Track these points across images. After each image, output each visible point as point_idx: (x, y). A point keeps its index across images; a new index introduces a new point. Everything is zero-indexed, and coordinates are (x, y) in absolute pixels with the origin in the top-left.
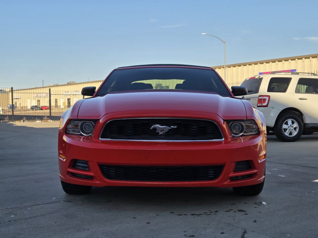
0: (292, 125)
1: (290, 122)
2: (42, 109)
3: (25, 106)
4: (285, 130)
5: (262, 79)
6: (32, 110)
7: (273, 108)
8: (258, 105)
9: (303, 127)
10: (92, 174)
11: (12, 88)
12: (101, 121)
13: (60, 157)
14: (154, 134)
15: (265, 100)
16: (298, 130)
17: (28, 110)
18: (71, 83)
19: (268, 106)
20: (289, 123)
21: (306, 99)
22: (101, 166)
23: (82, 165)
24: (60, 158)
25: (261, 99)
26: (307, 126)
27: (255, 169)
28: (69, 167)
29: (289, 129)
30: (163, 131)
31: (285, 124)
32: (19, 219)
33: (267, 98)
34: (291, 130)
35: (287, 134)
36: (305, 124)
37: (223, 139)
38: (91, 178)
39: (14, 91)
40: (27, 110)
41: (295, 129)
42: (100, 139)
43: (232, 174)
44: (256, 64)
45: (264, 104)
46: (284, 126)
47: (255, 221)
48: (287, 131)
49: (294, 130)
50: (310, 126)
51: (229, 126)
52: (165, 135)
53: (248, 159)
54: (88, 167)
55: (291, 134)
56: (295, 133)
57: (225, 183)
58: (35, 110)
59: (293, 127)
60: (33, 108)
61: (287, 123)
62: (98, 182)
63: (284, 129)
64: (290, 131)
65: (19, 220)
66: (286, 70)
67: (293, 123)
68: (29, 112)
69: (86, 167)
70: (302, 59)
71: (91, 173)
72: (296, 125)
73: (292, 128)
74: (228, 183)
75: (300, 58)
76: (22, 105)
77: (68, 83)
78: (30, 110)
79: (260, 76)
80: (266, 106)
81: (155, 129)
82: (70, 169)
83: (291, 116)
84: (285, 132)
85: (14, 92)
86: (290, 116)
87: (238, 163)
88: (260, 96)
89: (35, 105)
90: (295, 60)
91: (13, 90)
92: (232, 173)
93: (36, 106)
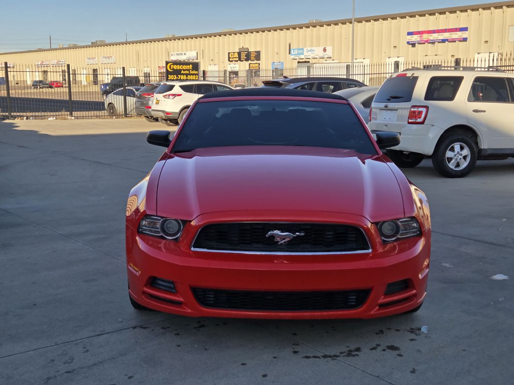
0: (460, 152)
1: (457, 147)
2: (51, 87)
3: (22, 79)
4: (450, 160)
5: (416, 78)
6: (34, 88)
7: (433, 126)
8: (410, 121)
9: (477, 155)
10: (182, 299)
11: (6, 64)
12: (193, 223)
13: (131, 266)
14: (271, 244)
15: (421, 113)
16: (468, 159)
17: (27, 87)
18: (98, 43)
19: (425, 123)
20: (455, 149)
21: (484, 111)
22: (194, 290)
23: (166, 284)
24: (130, 268)
25: (414, 112)
26: (483, 153)
27: (414, 288)
28: (146, 286)
29: (456, 158)
30: (284, 239)
31: (450, 150)
32: (80, 368)
33: (424, 110)
34: (458, 160)
35: (451, 165)
36: (480, 150)
37: (370, 251)
38: (179, 304)
39: (10, 67)
40: (24, 88)
41: (465, 158)
42: (192, 249)
43: (383, 299)
44: (403, 17)
45: (419, 120)
46: (449, 154)
47: (413, 371)
48: (452, 161)
49: (463, 159)
50: (489, 152)
51: (378, 227)
52: (287, 244)
53: (406, 278)
54: (174, 288)
55: (458, 165)
56: (464, 164)
57: (372, 313)
58: (40, 88)
59: (461, 155)
60: (36, 84)
61: (452, 150)
62: (189, 311)
63: (448, 158)
64: (456, 162)
65: (80, 370)
66: (451, 27)
67: (462, 148)
68: (29, 91)
69: (171, 288)
70: (477, 10)
71: (178, 297)
72: (466, 152)
73: (460, 157)
74: (376, 313)
75: (475, 9)
76: (16, 79)
77: (92, 43)
78: (31, 88)
79: (413, 74)
80: (422, 123)
81: (273, 237)
82: (147, 288)
83: (460, 137)
84: (449, 162)
85: (9, 70)
86: (458, 139)
87: (390, 285)
88: (414, 107)
89: (37, 79)
90: (466, 11)
91: (8, 65)
92: (383, 297)
93: (41, 82)
